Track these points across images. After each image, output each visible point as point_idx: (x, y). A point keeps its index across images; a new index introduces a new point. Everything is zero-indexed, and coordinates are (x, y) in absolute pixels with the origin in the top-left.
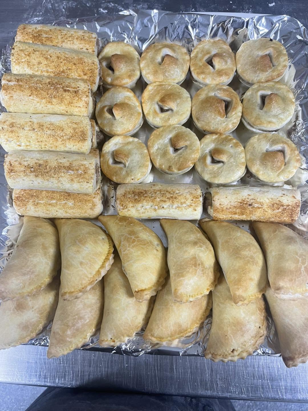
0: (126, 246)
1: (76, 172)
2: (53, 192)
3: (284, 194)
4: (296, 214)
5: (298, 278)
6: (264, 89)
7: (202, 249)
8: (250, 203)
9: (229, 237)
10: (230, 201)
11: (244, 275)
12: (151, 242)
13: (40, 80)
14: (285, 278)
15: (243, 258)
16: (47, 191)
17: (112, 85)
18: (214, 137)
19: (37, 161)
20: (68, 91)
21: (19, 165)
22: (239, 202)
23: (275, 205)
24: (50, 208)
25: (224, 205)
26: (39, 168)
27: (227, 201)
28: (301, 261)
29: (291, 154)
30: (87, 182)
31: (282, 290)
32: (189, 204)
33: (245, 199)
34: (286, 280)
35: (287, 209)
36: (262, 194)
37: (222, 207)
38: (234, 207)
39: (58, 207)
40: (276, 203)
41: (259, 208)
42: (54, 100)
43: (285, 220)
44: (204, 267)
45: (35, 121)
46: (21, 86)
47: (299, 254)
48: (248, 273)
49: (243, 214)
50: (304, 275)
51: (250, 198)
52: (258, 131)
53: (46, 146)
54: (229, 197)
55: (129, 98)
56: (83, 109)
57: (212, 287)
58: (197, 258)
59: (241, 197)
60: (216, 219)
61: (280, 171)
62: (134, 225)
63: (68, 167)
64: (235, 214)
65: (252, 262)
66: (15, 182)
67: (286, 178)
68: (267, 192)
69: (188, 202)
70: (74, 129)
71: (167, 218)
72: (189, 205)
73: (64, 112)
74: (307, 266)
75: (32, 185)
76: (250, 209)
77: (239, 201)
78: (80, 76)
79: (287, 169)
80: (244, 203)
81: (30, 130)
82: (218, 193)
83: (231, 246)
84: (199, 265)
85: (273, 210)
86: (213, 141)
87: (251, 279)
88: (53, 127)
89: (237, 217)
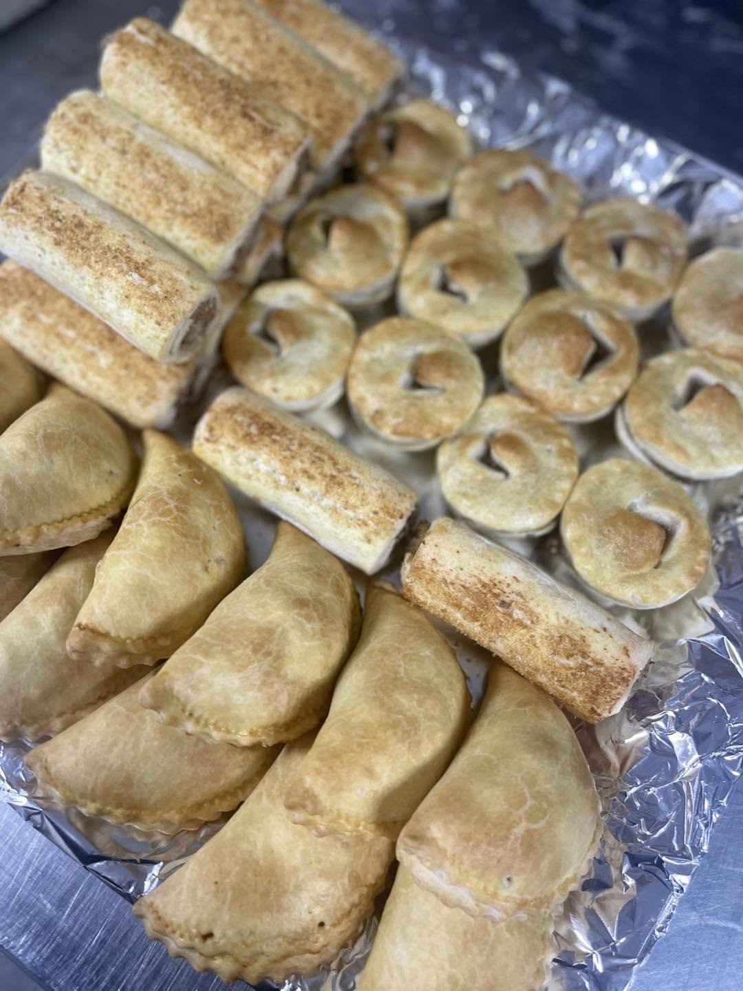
0: (141, 514)
1: (145, 283)
2: (84, 313)
3: (605, 629)
4: (608, 699)
5: (489, 844)
6: (710, 367)
7: (308, 626)
8: (507, 600)
9: (397, 645)
10: (462, 565)
11: (358, 750)
12: (206, 543)
13: (205, 65)
14: (452, 822)
15: (389, 710)
16: (72, 304)
17: (371, 181)
18: (523, 407)
19: (81, 215)
20: (252, 119)
21: (37, 201)
22: (480, 581)
23: (566, 643)
24: (55, 344)
25: (441, 569)
26: (73, 228)
27: (453, 562)
28: (530, 808)
29: (684, 550)
30: (159, 323)
31: (423, 847)
32: (361, 517)
33: (500, 582)
34: (452, 827)
35: (592, 669)
36: (551, 596)
37: (435, 570)
38: (463, 586)
39: (73, 352)
40: (571, 639)
41: (521, 625)
42: (209, 121)
43: (574, 699)
44: (278, 669)
45: (140, 138)
46: (157, 53)
47: (537, 789)
48: (372, 749)
49: (475, 619)
50: (511, 850)
51: (516, 587)
52: (639, 455)
53: (129, 205)
54: (464, 555)
55: (387, 223)
56: (261, 178)
57: (269, 736)
58: (276, 636)
59: (494, 572)
60: (408, 594)
61: (634, 573)
62: (202, 486)
63: (136, 263)
64: (458, 606)
65: (406, 732)
66: (8, 232)
67: (640, 598)
68: (567, 599)
69: (363, 512)
70: (211, 202)
71: (297, 524)
72: (359, 520)
73: (215, 159)
74: (535, 830)
75: (38, 259)
76: (499, 615)
77: (483, 578)
78: (305, 112)
79: (654, 578)
80: (490, 591)
81: (114, 149)
82: (446, 531)
83: (385, 665)
84: (269, 654)
85: (555, 653)
86: (515, 415)
87: (369, 772)
88: (169, 172)
89: (458, 618)
